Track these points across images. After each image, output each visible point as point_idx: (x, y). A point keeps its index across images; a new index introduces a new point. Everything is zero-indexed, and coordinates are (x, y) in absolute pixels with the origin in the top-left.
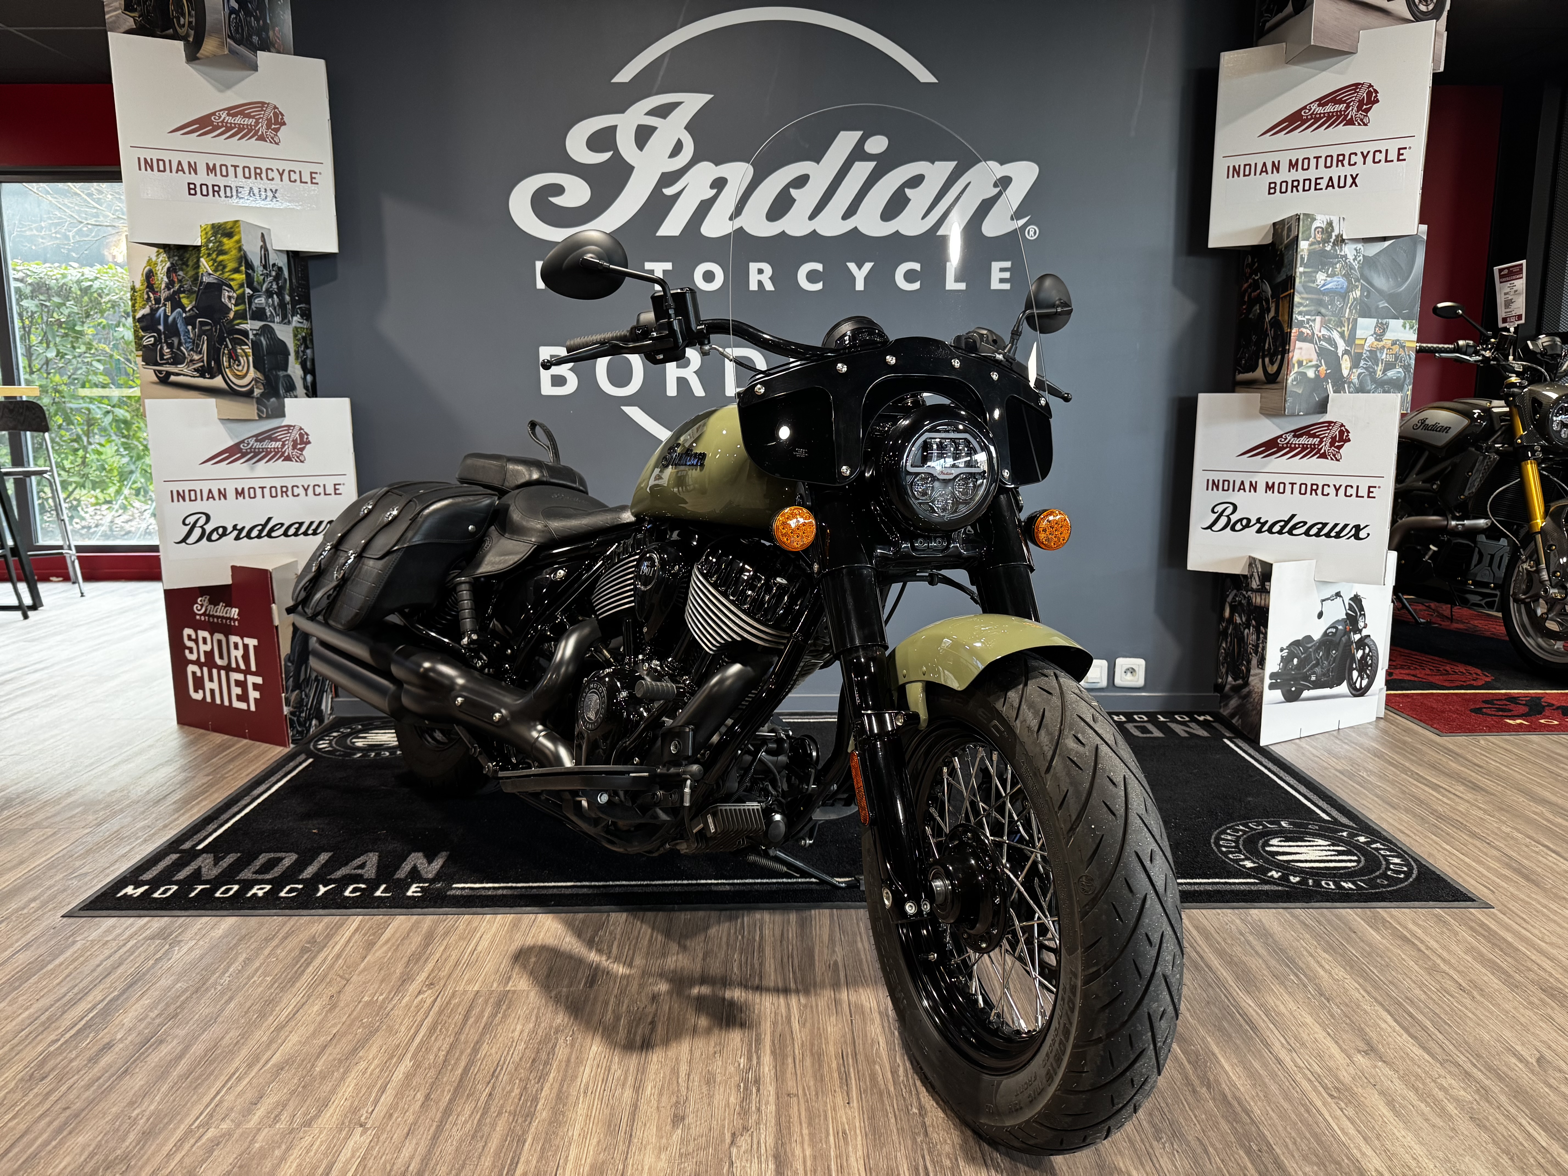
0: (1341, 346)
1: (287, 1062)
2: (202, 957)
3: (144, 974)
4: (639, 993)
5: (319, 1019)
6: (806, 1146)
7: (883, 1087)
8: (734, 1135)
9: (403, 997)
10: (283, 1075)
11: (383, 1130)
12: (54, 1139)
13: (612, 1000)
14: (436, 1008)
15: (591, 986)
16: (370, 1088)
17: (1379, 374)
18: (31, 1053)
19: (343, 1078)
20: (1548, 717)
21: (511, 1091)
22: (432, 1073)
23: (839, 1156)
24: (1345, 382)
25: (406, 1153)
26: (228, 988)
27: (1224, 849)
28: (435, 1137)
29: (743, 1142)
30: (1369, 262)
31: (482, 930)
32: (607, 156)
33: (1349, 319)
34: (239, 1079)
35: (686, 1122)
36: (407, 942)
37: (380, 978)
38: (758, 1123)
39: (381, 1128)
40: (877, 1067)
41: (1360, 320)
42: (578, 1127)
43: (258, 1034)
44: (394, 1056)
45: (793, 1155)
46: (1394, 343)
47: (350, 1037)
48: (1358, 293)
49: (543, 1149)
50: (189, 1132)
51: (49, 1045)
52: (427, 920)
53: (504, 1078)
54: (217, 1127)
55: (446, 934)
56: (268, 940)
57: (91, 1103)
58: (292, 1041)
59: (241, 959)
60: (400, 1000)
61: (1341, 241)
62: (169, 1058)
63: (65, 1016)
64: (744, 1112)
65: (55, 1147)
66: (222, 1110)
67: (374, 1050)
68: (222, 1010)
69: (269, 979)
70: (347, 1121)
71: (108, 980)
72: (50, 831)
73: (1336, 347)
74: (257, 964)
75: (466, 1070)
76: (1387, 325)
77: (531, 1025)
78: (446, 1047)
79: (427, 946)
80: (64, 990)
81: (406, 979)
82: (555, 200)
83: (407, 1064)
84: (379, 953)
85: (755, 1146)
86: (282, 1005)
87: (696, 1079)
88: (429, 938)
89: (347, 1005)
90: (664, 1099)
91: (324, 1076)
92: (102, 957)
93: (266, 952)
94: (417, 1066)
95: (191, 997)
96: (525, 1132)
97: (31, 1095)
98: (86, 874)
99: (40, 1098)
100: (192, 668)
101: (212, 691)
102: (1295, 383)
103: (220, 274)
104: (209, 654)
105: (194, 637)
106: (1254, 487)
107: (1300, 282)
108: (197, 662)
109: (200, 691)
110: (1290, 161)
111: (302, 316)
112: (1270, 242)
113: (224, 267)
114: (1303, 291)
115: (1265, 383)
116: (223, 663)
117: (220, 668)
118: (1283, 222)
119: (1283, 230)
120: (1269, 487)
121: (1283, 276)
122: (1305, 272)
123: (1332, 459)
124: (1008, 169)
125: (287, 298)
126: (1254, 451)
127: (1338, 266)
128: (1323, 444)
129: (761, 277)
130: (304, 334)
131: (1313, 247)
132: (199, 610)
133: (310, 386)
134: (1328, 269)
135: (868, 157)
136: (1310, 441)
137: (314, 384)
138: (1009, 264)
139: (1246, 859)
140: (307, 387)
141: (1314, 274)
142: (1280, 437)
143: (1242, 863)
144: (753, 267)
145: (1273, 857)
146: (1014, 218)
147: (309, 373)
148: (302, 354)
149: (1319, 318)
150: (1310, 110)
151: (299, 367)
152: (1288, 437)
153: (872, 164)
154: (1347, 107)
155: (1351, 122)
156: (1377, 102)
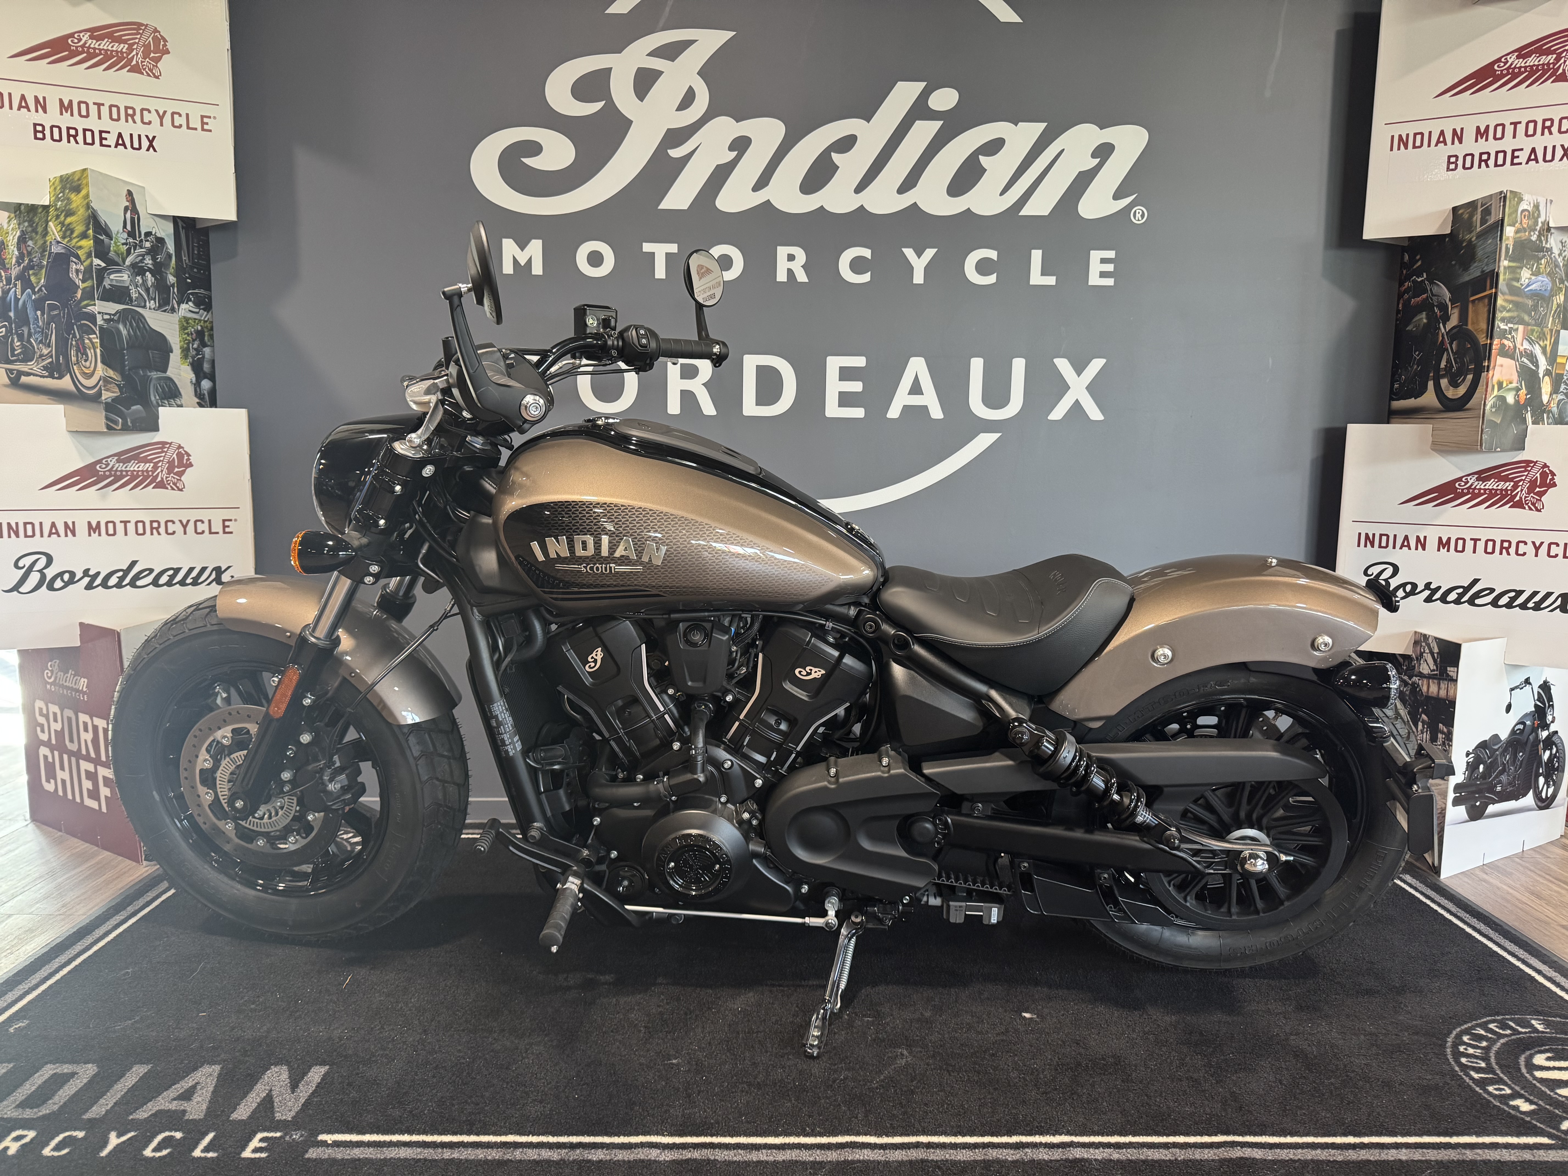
0: (1543, 364)
24: (1544, 411)
27: (1476, 1076)
32: (597, 106)
41: (1562, 332)
48: (1562, 298)
61: (1547, 229)
73: (1537, 366)
82: (530, 161)
100: (44, 751)
101: (63, 782)
102: (1494, 410)
103: (68, 242)
104: (60, 734)
105: (45, 712)
106: (1422, 543)
107: (1504, 280)
108: (48, 744)
109: (52, 781)
110: (1478, 128)
111: (197, 304)
112: (1448, 231)
113: (72, 232)
114: (1507, 291)
115: (1440, 411)
116: (73, 747)
117: (71, 754)
118: (1472, 205)
119: (1471, 215)
120: (1443, 544)
121: (1474, 272)
122: (1509, 267)
123: (1530, 509)
124: (1110, 135)
125: (172, 279)
126: (1422, 498)
127: (1543, 261)
128: (1519, 489)
129: (791, 265)
130: (199, 328)
131: (1518, 235)
132: (50, 678)
133: (206, 392)
134: (1533, 265)
135: (933, 115)
136: (1502, 485)
137: (213, 392)
138: (1111, 254)
139: (1516, 1095)
140: (200, 394)
141: (1519, 271)
142: (1460, 479)
143: (1512, 1103)
144: (782, 252)
145: (1552, 1090)
146: (1117, 196)
147: (205, 377)
148: (194, 353)
149: (1521, 328)
150: (1505, 63)
151: (188, 369)
152: (1472, 480)
153: (938, 124)
154: (1558, 59)
155: (1562, 78)
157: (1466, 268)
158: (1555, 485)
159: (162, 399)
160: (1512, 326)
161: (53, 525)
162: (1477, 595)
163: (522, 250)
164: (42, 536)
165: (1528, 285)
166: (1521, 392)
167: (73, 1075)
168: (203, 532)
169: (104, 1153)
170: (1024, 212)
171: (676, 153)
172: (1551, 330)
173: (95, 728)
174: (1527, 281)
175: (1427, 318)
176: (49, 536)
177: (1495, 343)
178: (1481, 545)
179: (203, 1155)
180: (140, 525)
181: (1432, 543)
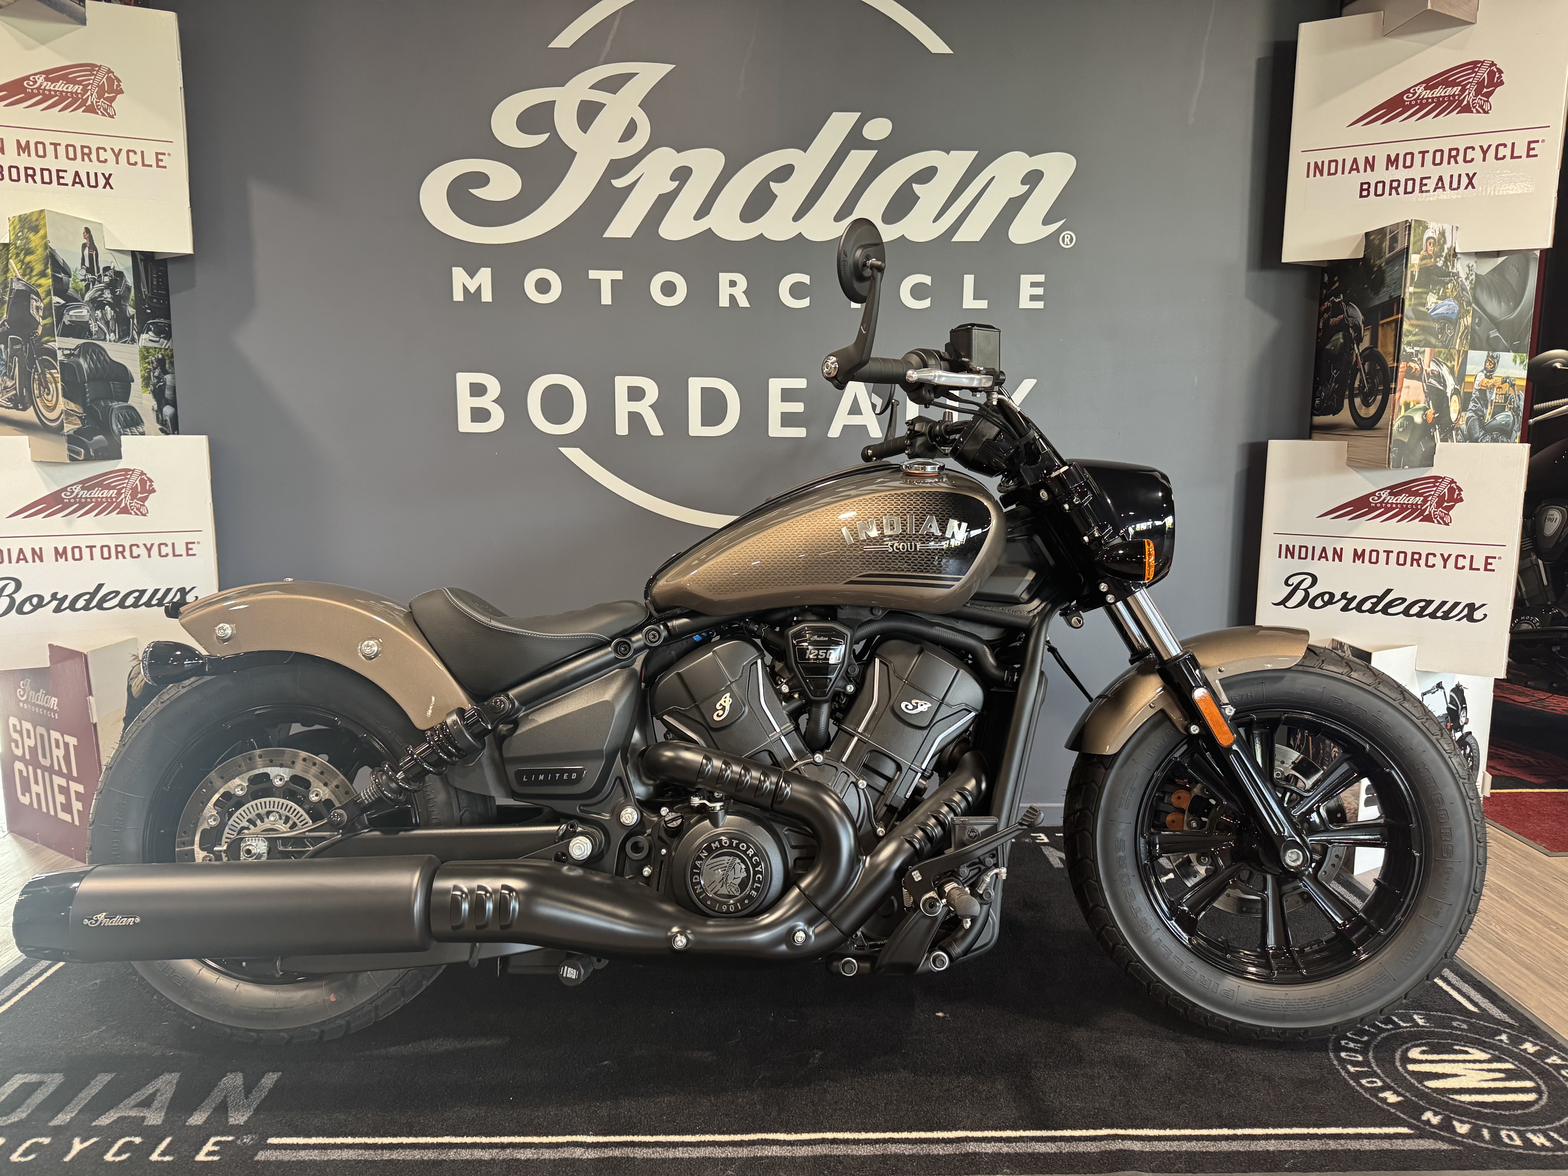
0: (1451, 384)
17: (1488, 418)
24: (1453, 429)
27: (1352, 1069)
30: (1482, 282)
32: (542, 138)
41: (1471, 354)
46: (1504, 381)
48: (1470, 321)
61: (1454, 255)
73: (1445, 386)
76: (1498, 359)
82: (477, 192)
100: (19, 765)
101: (38, 795)
102: (1401, 430)
103: (28, 279)
104: (33, 750)
105: (18, 728)
106: (1338, 555)
107: (1410, 305)
108: (22, 759)
109: (27, 795)
110: (1389, 156)
111: (157, 333)
112: (1361, 256)
113: (32, 271)
114: (1413, 316)
115: (1354, 429)
116: (46, 763)
117: (44, 769)
118: (1382, 231)
119: (1382, 241)
120: (1358, 556)
121: (1383, 297)
122: (1415, 293)
123: (1439, 523)
124: (1039, 162)
125: (131, 311)
126: (1339, 512)
127: (1449, 286)
128: (1428, 504)
129: (733, 291)
130: (160, 356)
131: (1424, 262)
132: (22, 696)
133: (168, 418)
134: (1439, 290)
135: (867, 145)
136: (1413, 500)
137: (175, 418)
138: (1041, 278)
139: (1386, 1088)
140: (162, 420)
141: (1424, 296)
142: (1373, 494)
143: (1381, 1095)
144: (724, 278)
145: (1421, 1082)
146: (1046, 221)
147: (167, 404)
148: (155, 381)
149: (1428, 350)
150: (1414, 94)
151: (150, 396)
152: (1385, 495)
153: (873, 153)
154: (1463, 91)
155: (1467, 109)
156: (1502, 83)
157: (1377, 293)
158: (1461, 500)
159: (124, 427)
160: (1418, 349)
161: (21, 551)
162: (1390, 605)
163: (472, 278)
164: (10, 562)
165: (1434, 310)
166: (1428, 412)
167: (40, 1084)
168: (167, 555)
169: (67, 1159)
170: (956, 238)
171: (619, 183)
172: (1459, 351)
173: (66, 745)
174: (1433, 305)
175: (1344, 338)
176: (17, 562)
177: (1401, 366)
178: (1393, 557)
179: (160, 1159)
180: (106, 550)
181: (1348, 555)
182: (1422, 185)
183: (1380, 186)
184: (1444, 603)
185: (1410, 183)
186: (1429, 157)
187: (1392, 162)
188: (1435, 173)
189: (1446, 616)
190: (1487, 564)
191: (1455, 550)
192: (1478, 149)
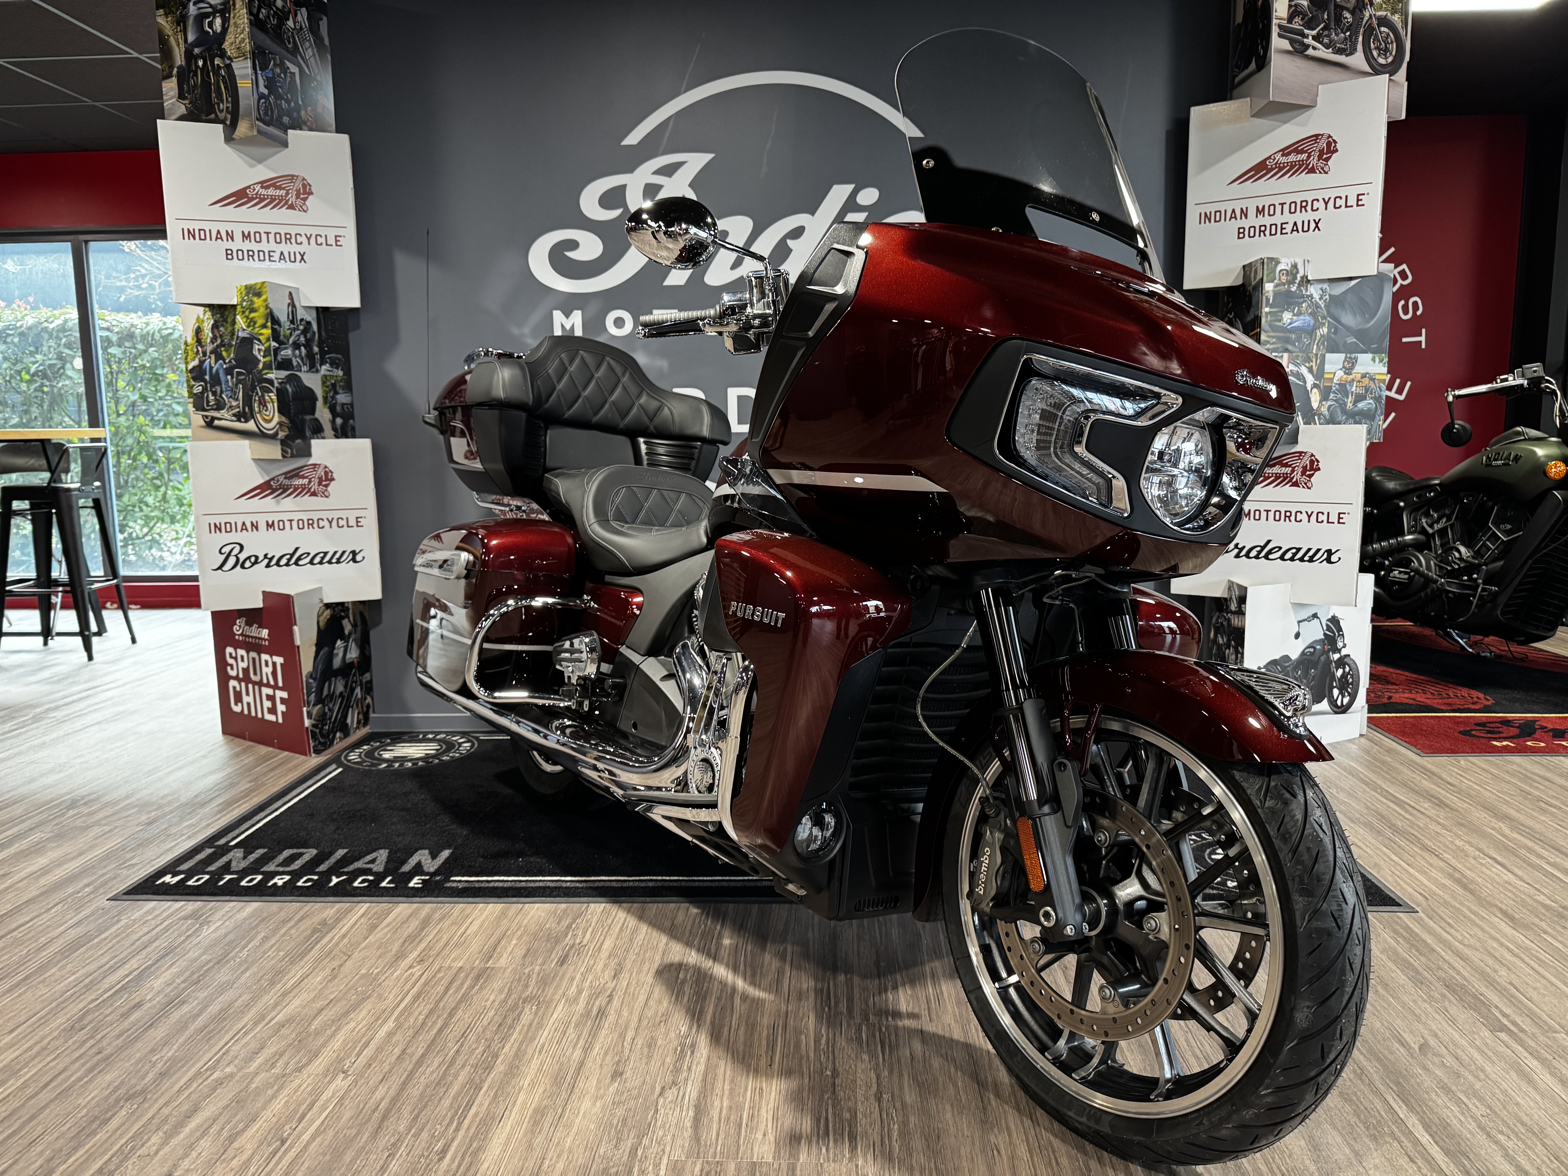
0: (1310, 380)
1: (288, 1021)
2: (226, 935)
3: (176, 948)
4: (603, 971)
5: (320, 987)
6: (725, 1098)
7: (804, 1053)
8: (663, 1088)
9: (395, 971)
10: (283, 1031)
11: (362, 1076)
12: (86, 1076)
13: (579, 976)
14: (422, 980)
15: (562, 965)
16: (355, 1043)
17: (1349, 405)
18: (74, 1009)
19: (333, 1035)
20: (1537, 740)
21: (476, 1048)
22: (411, 1032)
23: (752, 1108)
24: (1315, 414)
25: (378, 1095)
26: (245, 961)
28: (404, 1084)
29: (670, 1094)
30: (1335, 301)
31: (473, 917)
32: (617, 212)
33: (1316, 355)
34: (246, 1034)
35: (624, 1077)
36: (405, 926)
37: (378, 954)
38: (686, 1080)
39: (360, 1075)
40: (803, 1037)
41: (1328, 356)
42: (528, 1079)
43: (266, 998)
44: (380, 1018)
45: (712, 1105)
46: (1364, 376)
47: (345, 1002)
48: (1326, 330)
49: (496, 1096)
50: (198, 1074)
51: (89, 1003)
52: (426, 908)
53: (472, 1037)
54: (222, 1070)
55: (441, 920)
56: (284, 922)
57: (121, 1049)
58: (294, 1006)
59: (259, 937)
60: (392, 974)
61: (1306, 281)
62: (188, 1015)
63: (105, 981)
64: (677, 1071)
65: (86, 1083)
66: (228, 1058)
67: (364, 1013)
68: (238, 978)
69: (281, 954)
70: (332, 1070)
71: (144, 952)
72: (107, 828)
73: (1305, 382)
74: (273, 941)
75: (440, 1031)
76: (1356, 359)
77: (503, 996)
78: (426, 1012)
79: (422, 929)
80: (106, 960)
81: (400, 956)
82: (570, 254)
83: (390, 1024)
84: (379, 935)
85: (680, 1098)
86: (290, 975)
87: (640, 1043)
88: (425, 923)
89: (346, 977)
90: (609, 1058)
91: (317, 1033)
92: (141, 933)
93: (282, 932)
94: (399, 1026)
95: (213, 967)
96: (482, 1081)
97: (70, 1042)
98: (134, 865)
99: (77, 1044)
100: (232, 683)
101: (248, 704)
103: (252, 330)
104: (246, 670)
105: (234, 655)
107: (1266, 322)
109: (239, 705)
110: (1258, 207)
111: (333, 365)
112: (1241, 283)
113: (255, 323)
114: (1269, 330)
116: (257, 678)
117: (255, 683)
118: (1250, 265)
119: (1251, 273)
120: (1245, 514)
121: (1252, 312)
122: (1271, 312)
123: (1304, 487)
125: (316, 349)
127: (1304, 305)
128: (1295, 473)
130: (334, 381)
131: (1278, 288)
132: (239, 630)
133: (339, 427)
134: (1294, 309)
135: (860, 209)
136: (1284, 470)
137: (344, 426)
140: (335, 428)
141: (1280, 314)
147: (339, 416)
148: (331, 399)
149: (1286, 355)
150: (1274, 159)
151: (327, 411)
154: (1309, 157)
155: (1312, 171)
156: (1337, 151)
157: (1249, 312)
158: (1319, 469)
159: (312, 434)
161: (244, 523)
162: (1270, 552)
163: (567, 318)
164: (236, 531)
167: (304, 853)
168: (343, 526)
173: (274, 664)
176: (241, 531)
178: (1271, 514)
182: (1282, 229)
183: (1252, 230)
184: (1309, 550)
185: (1274, 227)
186: (1286, 207)
187: (1260, 211)
188: (1291, 219)
189: (1311, 560)
190: (1339, 518)
191: (1316, 509)
192: (1321, 201)
